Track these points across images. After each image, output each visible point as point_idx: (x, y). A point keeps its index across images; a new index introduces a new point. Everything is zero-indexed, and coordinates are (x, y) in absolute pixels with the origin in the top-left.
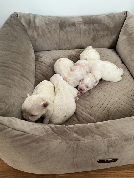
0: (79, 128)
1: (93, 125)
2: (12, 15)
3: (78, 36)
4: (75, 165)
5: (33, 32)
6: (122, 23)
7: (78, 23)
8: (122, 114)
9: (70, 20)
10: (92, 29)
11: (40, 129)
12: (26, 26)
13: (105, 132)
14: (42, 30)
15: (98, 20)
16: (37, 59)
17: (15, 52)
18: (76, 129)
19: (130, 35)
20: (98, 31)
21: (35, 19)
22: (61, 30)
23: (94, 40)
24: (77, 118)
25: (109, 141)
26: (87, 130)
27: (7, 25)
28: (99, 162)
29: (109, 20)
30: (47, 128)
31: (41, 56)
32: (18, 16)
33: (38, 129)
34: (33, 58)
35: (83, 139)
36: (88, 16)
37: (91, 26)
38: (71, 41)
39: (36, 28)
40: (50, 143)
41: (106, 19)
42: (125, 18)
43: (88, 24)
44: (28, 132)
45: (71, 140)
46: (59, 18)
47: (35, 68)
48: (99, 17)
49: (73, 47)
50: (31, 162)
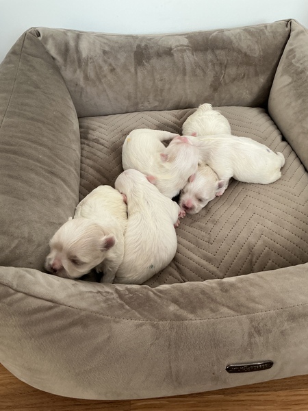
0: (182, 291)
1: (214, 285)
2: (25, 34)
3: (178, 79)
4: (174, 377)
5: (75, 71)
6: (282, 46)
7: (179, 48)
8: (282, 258)
9: (160, 43)
10: (211, 61)
11: (90, 294)
12: (59, 59)
13: (243, 300)
14: (95, 68)
15: (224, 41)
16: (84, 135)
17: (32, 119)
18: (176, 293)
19: (299, 73)
20: (226, 67)
21: (80, 42)
22: (139, 65)
23: (216, 86)
24: (178, 269)
25: (252, 320)
26: (201, 296)
27: (14, 58)
28: (231, 370)
29: (250, 40)
30: (108, 292)
31: (93, 126)
32: (39, 35)
33: (87, 295)
34: (74, 133)
35: (190, 316)
36: (200, 33)
37: (210, 56)
38: (162, 90)
39: (80, 62)
40: (115, 326)
41: (243, 38)
42: (287, 35)
43: (201, 51)
44: (62, 302)
45: (164, 319)
46: (134, 38)
47: (79, 155)
48: (227, 33)
49: (169, 106)
50: (70, 371)
